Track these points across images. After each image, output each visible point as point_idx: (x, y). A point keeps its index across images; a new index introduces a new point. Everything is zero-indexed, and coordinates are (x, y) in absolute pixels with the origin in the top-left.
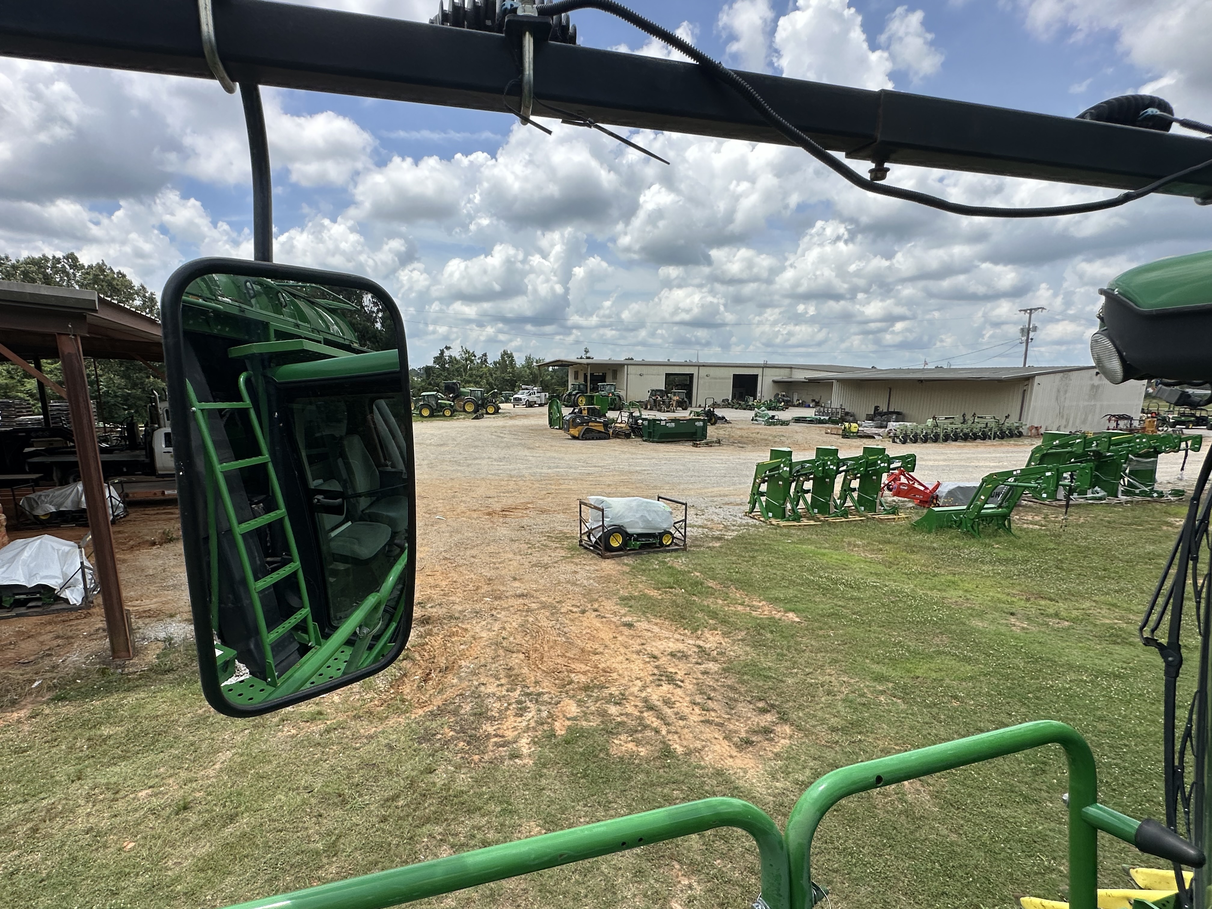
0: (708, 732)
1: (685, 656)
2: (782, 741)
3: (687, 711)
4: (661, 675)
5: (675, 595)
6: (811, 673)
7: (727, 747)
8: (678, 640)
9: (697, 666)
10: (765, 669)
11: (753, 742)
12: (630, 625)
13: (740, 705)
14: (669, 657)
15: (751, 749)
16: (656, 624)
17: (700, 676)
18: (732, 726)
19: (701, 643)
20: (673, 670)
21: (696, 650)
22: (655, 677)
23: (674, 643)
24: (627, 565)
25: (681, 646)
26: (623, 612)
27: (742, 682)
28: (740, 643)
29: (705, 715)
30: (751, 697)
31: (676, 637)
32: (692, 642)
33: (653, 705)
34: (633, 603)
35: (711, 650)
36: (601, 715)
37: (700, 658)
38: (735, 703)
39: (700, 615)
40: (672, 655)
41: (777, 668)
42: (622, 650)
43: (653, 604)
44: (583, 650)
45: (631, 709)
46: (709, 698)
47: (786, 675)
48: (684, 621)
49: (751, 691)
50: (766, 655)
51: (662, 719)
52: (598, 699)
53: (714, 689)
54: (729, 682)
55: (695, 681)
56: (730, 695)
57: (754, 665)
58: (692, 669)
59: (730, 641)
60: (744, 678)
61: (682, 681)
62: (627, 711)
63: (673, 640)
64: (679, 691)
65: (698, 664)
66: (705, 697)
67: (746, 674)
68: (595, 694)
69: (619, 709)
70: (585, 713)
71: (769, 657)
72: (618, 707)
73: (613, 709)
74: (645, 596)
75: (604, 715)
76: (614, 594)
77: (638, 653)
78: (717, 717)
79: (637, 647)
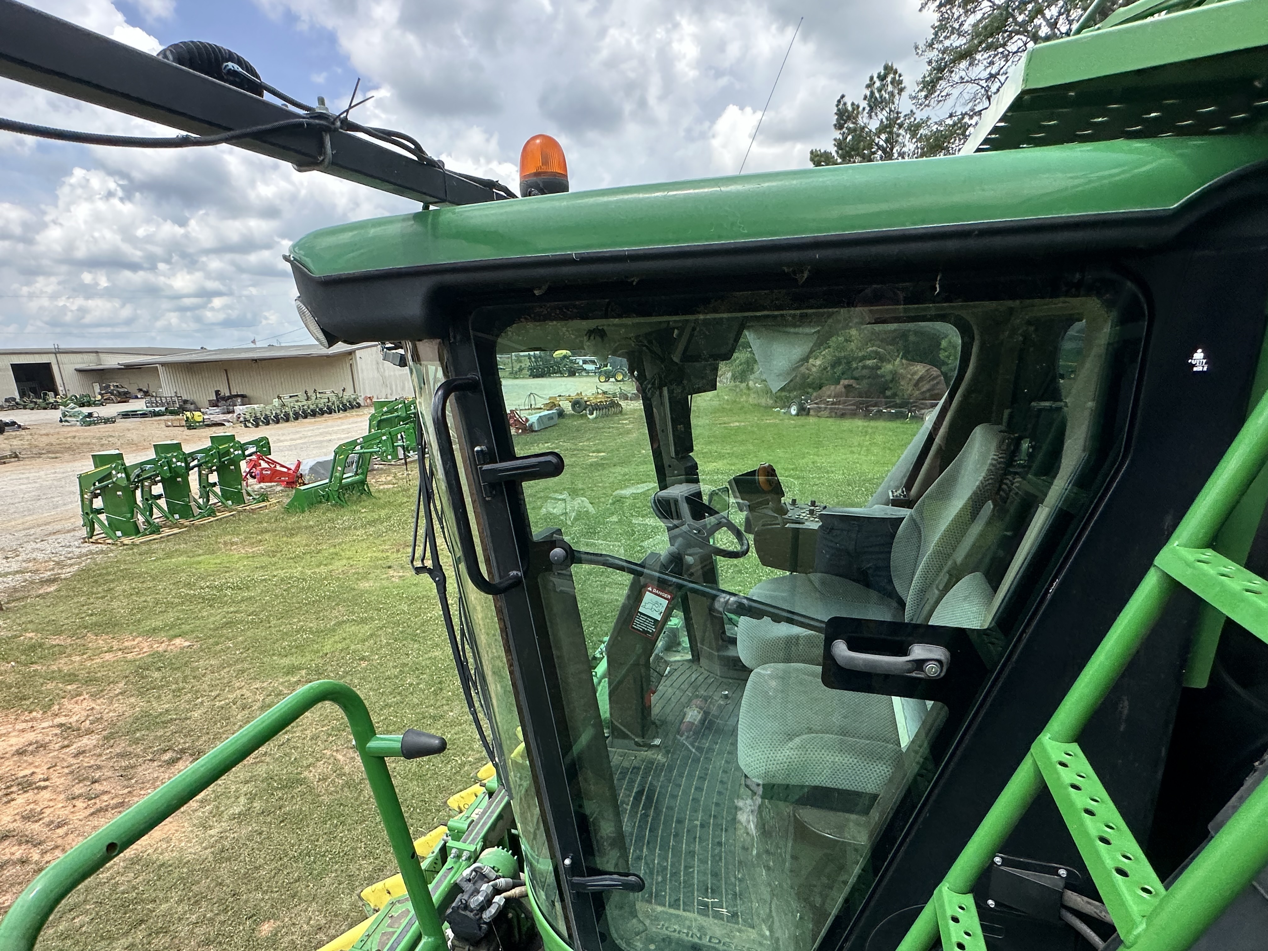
1: (42, 746)
6: (218, 695)
8: (23, 731)
9: (65, 750)
10: (161, 714)
13: (140, 769)
14: (16, 758)
17: (73, 761)
19: (62, 720)
20: (28, 772)
21: (58, 731)
23: (18, 736)
25: (31, 736)
27: (137, 742)
28: (120, 697)
29: (95, 803)
30: (152, 753)
31: (19, 727)
32: (48, 723)
33: (7, 831)
35: (80, 722)
37: (65, 738)
38: (131, 771)
39: (50, 686)
40: (21, 753)
41: (176, 707)
46: (94, 782)
47: (189, 710)
48: (26, 702)
49: (151, 747)
50: (159, 697)
51: (28, 841)
53: (98, 767)
54: (118, 750)
55: (66, 770)
56: (122, 764)
57: (146, 716)
58: (57, 757)
59: (104, 701)
60: (137, 735)
61: (46, 780)
63: (15, 733)
64: (45, 794)
65: (65, 747)
66: (87, 783)
67: (138, 730)
71: (163, 698)
78: (112, 799)
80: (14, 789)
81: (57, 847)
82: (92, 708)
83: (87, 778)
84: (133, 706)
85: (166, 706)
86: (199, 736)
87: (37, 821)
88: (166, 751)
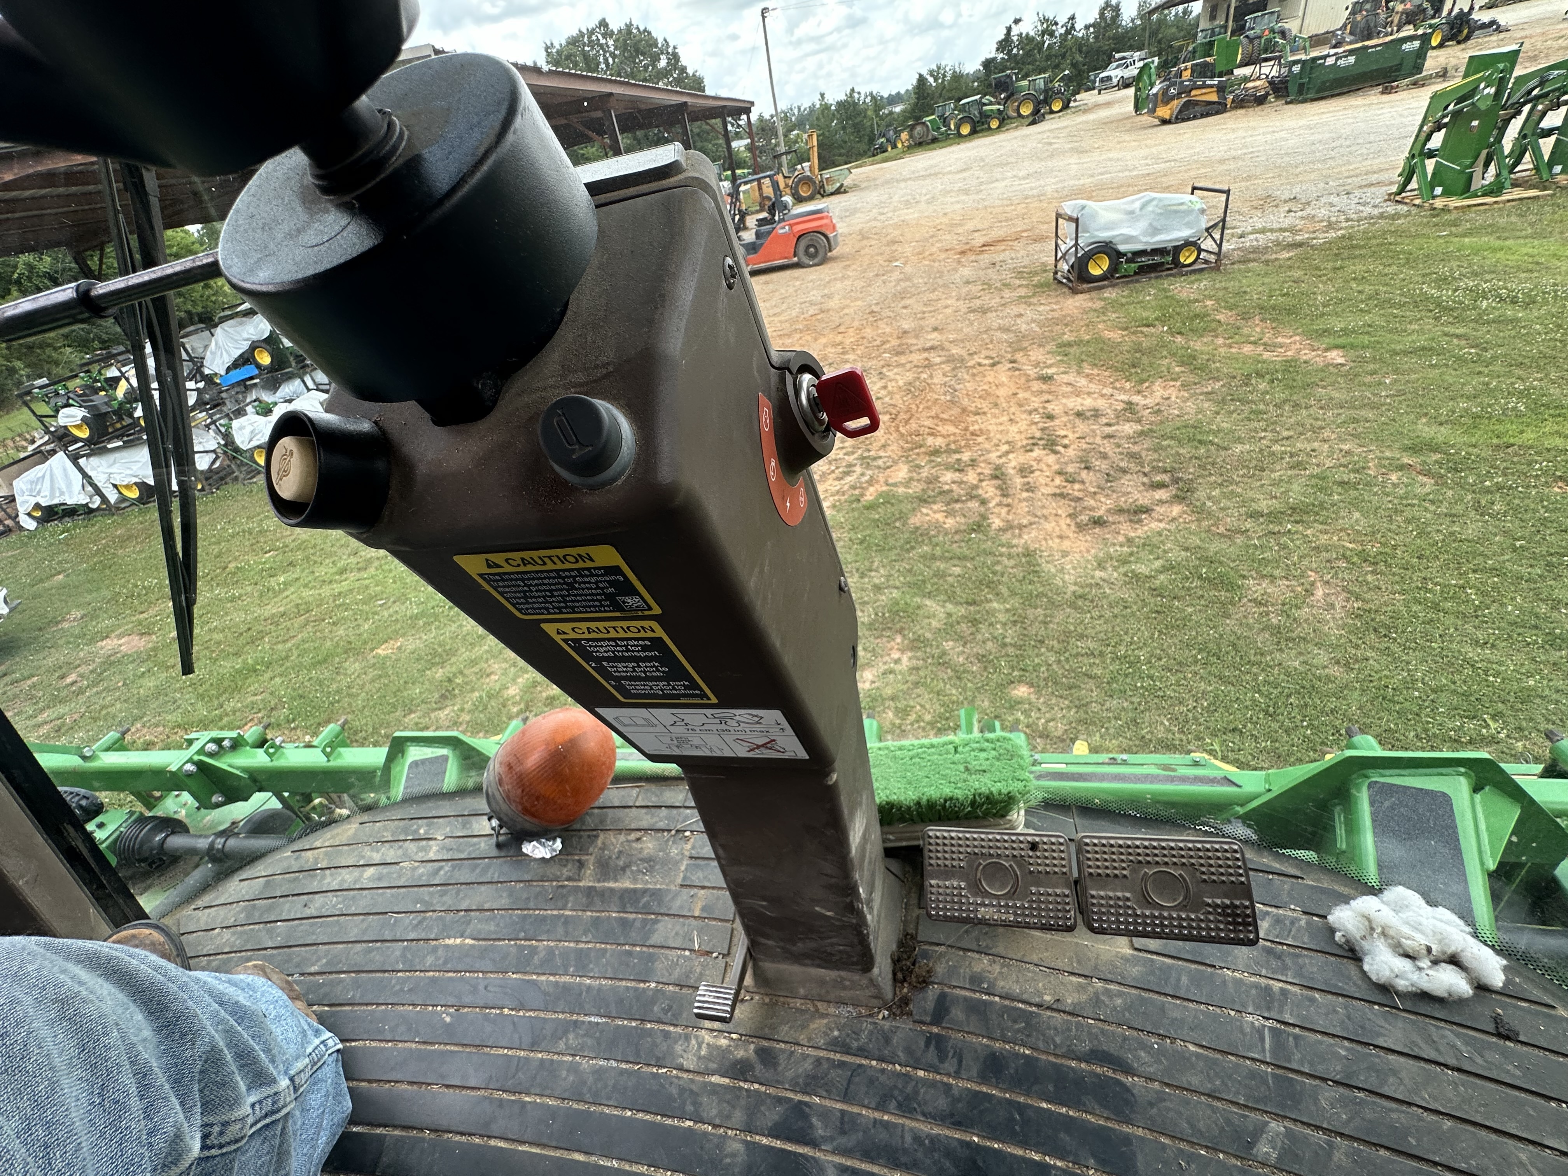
0: (1053, 506)
1: (1096, 416)
2: (1155, 525)
3: (1042, 481)
4: (1040, 439)
5: (1146, 336)
6: (1291, 438)
7: (1064, 527)
8: (1103, 396)
9: (1105, 428)
10: (1210, 431)
11: (1106, 522)
12: (1047, 379)
13: (1129, 477)
14: (1072, 417)
15: (1097, 530)
16: (1088, 376)
17: (1098, 440)
18: (1092, 502)
19: (1136, 399)
20: (1062, 433)
21: (1121, 407)
22: (1031, 441)
23: (1094, 399)
24: (1105, 299)
25: (1101, 403)
26: (1049, 362)
27: (1157, 449)
28: (1201, 397)
29: (1065, 487)
30: (1153, 467)
31: (1104, 391)
32: (1124, 397)
33: (1003, 474)
34: (1072, 350)
35: (1146, 407)
36: (929, 481)
37: (1118, 417)
38: (1121, 475)
39: (1165, 362)
40: (1079, 414)
41: (1232, 431)
42: (1013, 410)
43: (1102, 350)
44: (964, 410)
45: (971, 477)
46: (1087, 468)
47: (1240, 440)
48: (1133, 370)
49: (1160, 461)
50: (1231, 413)
51: (1002, 489)
52: (939, 464)
53: (1104, 456)
54: (1135, 449)
55: (1085, 446)
56: (1122, 464)
57: (1195, 427)
58: (1093, 431)
59: (1186, 395)
60: (1164, 443)
61: (1065, 446)
62: (965, 479)
63: (1096, 395)
64: (1051, 459)
65: (1109, 425)
66: (1083, 466)
67: (1172, 438)
68: (939, 460)
69: (957, 476)
70: (911, 479)
71: (1235, 415)
72: (957, 474)
73: (948, 476)
74: (1098, 340)
75: (931, 482)
76: (1054, 340)
77: (1030, 413)
78: (1079, 490)
79: (1036, 405)
80: (1041, 442)
81: (1008, 505)
82: (1169, 398)
83: (1087, 461)
84: (1200, 411)
85: (1225, 425)
86: (1211, 474)
87: (1023, 477)
88: (1165, 472)
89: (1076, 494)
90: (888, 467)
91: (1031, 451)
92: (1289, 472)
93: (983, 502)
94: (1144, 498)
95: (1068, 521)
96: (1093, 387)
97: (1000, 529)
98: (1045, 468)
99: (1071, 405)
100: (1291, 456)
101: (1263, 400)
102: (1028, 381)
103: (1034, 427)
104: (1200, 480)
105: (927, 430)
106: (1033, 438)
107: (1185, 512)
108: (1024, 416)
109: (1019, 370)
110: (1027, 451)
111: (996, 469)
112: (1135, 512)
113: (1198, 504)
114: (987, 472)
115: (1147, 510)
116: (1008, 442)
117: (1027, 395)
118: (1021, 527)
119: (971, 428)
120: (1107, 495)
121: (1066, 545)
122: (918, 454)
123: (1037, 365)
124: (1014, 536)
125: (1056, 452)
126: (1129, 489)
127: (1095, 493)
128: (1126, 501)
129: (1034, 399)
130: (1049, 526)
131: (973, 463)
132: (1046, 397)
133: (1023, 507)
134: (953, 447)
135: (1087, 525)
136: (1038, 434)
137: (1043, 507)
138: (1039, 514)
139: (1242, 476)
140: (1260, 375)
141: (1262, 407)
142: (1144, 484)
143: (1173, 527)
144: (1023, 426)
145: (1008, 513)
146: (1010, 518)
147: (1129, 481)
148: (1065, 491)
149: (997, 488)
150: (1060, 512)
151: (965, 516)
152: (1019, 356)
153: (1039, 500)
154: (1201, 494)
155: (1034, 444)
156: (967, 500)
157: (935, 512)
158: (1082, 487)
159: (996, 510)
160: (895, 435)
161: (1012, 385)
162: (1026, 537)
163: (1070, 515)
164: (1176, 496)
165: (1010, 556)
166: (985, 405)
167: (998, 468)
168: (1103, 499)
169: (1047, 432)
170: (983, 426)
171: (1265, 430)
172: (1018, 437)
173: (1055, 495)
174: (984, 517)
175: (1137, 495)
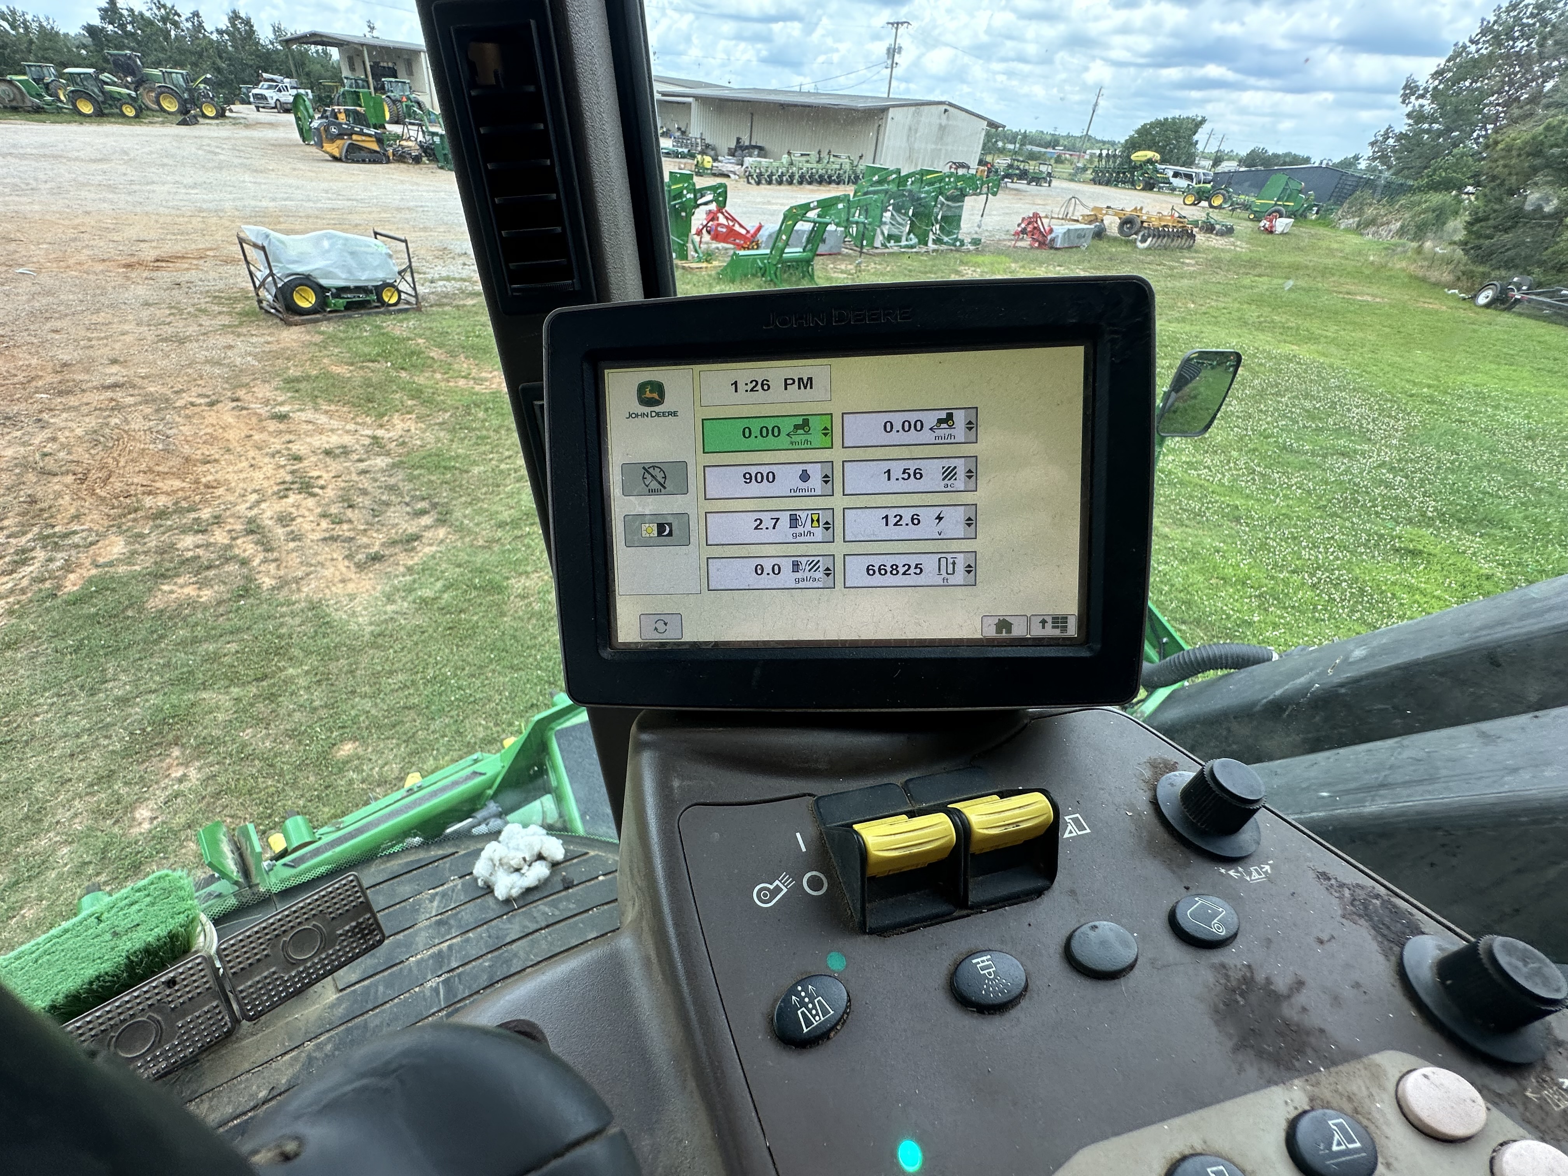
0: (326, 551)
1: (345, 453)
2: (427, 550)
3: (307, 527)
4: (293, 483)
5: (373, 371)
6: (510, 457)
7: (344, 570)
8: (348, 432)
9: (357, 464)
10: (450, 458)
11: (383, 556)
12: (282, 418)
13: (392, 509)
14: (321, 456)
15: (377, 566)
16: (326, 412)
17: (354, 477)
18: (365, 540)
19: (380, 433)
20: (315, 474)
21: (368, 442)
22: (282, 487)
23: (339, 435)
24: (322, 333)
25: (347, 440)
26: (280, 399)
27: (411, 479)
28: (437, 427)
29: (333, 529)
30: (412, 497)
31: (348, 427)
32: (369, 432)
33: (258, 527)
34: (303, 385)
35: (391, 440)
36: (162, 551)
37: (367, 452)
38: (384, 508)
39: (398, 396)
40: (328, 453)
41: (469, 456)
42: (251, 454)
43: (333, 385)
44: (187, 460)
45: (220, 537)
46: (350, 506)
47: (475, 463)
48: (370, 405)
49: (416, 490)
50: (462, 439)
51: (263, 544)
52: (170, 529)
53: (364, 492)
54: (392, 481)
55: (343, 485)
56: (384, 498)
57: (438, 456)
58: (347, 468)
59: (423, 426)
60: (416, 473)
61: (322, 488)
62: (212, 540)
63: (340, 432)
64: (311, 502)
65: (360, 460)
66: (346, 505)
67: (421, 467)
68: (169, 523)
69: (200, 538)
70: (133, 553)
71: (466, 441)
72: (200, 536)
73: (188, 541)
74: (326, 375)
75: (165, 552)
76: (279, 375)
77: (273, 456)
78: (349, 530)
79: (278, 447)
80: (295, 486)
81: (276, 560)
82: (409, 431)
83: (348, 500)
84: (438, 440)
85: (460, 451)
86: (461, 496)
87: (284, 526)
88: (423, 499)
89: (347, 534)
90: (92, 544)
91: (286, 497)
92: (517, 485)
93: (244, 563)
94: (412, 527)
95: (346, 563)
96: (335, 424)
97: (273, 589)
98: (307, 513)
99: (317, 444)
100: (515, 472)
101: (484, 427)
102: (261, 421)
103: (282, 470)
104: (454, 502)
105: (140, 488)
106: (284, 483)
107: (449, 533)
108: (267, 460)
109: (247, 409)
110: (281, 498)
111: (249, 523)
112: (408, 541)
113: (458, 523)
114: (239, 527)
115: (417, 537)
116: (255, 491)
117: (264, 436)
118: (297, 580)
119: (204, 480)
120: (378, 530)
121: (351, 587)
122: (135, 520)
123: (266, 403)
124: (292, 592)
125: (314, 495)
126: (396, 521)
127: (365, 530)
128: (397, 533)
129: (272, 440)
130: (328, 573)
131: (218, 520)
132: (288, 437)
133: (294, 559)
134: (184, 504)
135: (365, 563)
136: (289, 478)
137: (316, 554)
138: (313, 562)
139: (485, 494)
140: (477, 405)
141: (484, 433)
142: (408, 513)
143: (443, 548)
144: (269, 470)
145: (278, 568)
146: (282, 573)
147: (394, 512)
148: (335, 533)
149: (256, 544)
150: (335, 556)
151: (225, 583)
152: (241, 393)
153: (310, 548)
154: (458, 514)
155: (287, 490)
156: (222, 564)
157: (182, 587)
158: (351, 526)
159: (263, 568)
160: (90, 500)
161: (242, 426)
162: (305, 589)
163: (346, 557)
164: (438, 520)
165: (293, 614)
166: (214, 452)
167: (251, 521)
168: (375, 535)
169: (298, 475)
170: (218, 476)
171: (492, 452)
172: (266, 484)
173: (325, 539)
174: (249, 579)
175: (405, 526)
